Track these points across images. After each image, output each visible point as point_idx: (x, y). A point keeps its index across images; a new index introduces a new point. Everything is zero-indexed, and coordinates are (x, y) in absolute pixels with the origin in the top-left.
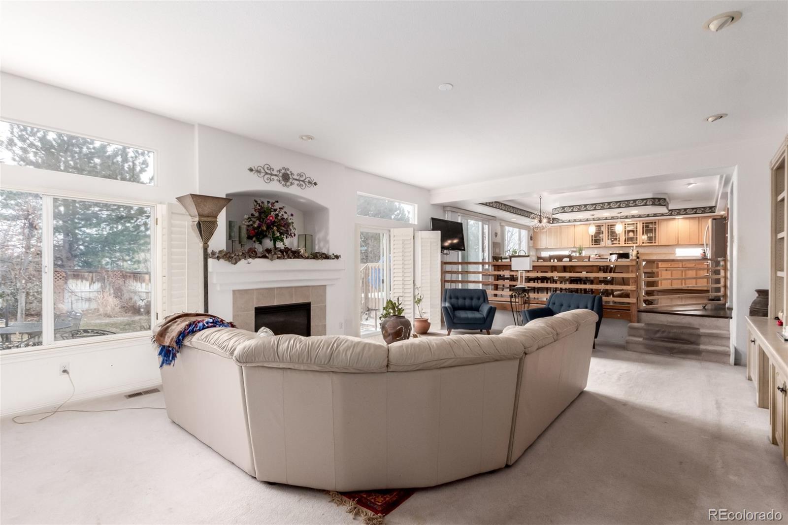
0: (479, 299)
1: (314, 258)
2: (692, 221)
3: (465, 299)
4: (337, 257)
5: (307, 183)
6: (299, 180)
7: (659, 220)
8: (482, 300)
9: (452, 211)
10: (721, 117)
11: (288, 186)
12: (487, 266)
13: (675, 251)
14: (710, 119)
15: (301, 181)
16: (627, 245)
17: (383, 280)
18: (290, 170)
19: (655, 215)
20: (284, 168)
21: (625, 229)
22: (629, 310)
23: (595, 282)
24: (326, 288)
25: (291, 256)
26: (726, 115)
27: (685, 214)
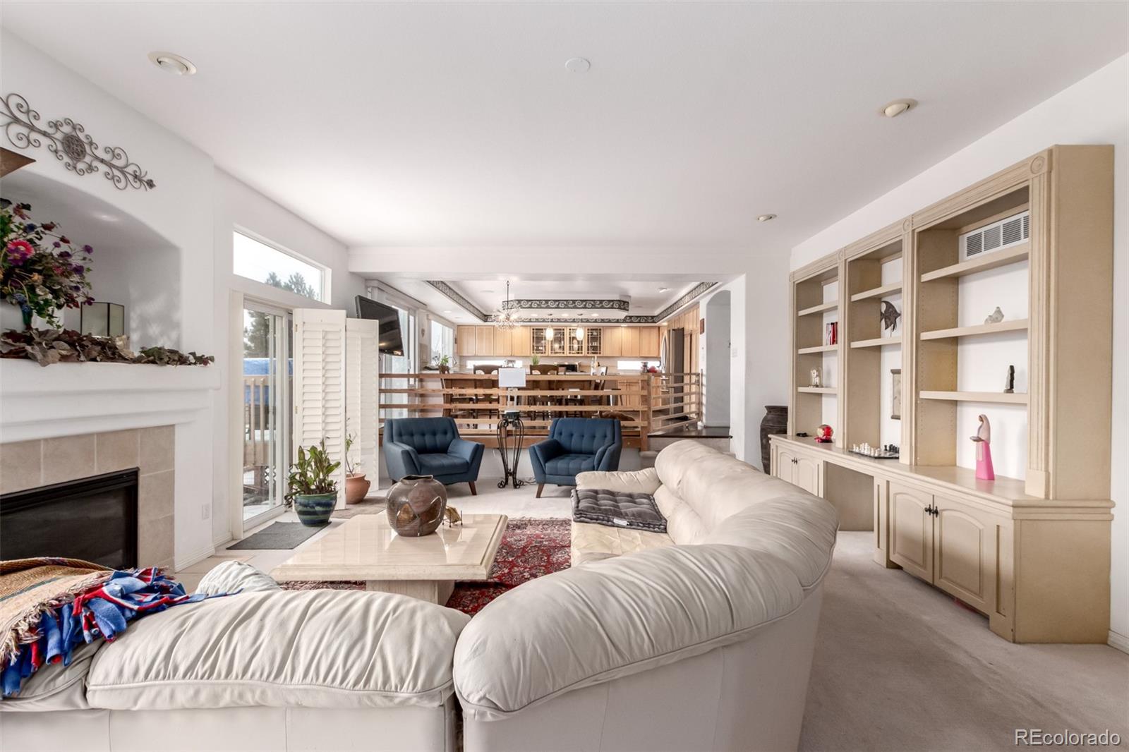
0: (445, 433)
1: (153, 362)
2: (634, 330)
3: (423, 435)
4: (203, 360)
5: (130, 178)
6: (111, 166)
7: (603, 327)
8: (449, 435)
9: (379, 288)
10: (771, 218)
11: (81, 172)
12: (412, 380)
13: (617, 363)
14: (762, 219)
15: (117, 168)
16: (571, 355)
17: (274, 408)
18: (87, 132)
19: (603, 321)
20: (68, 122)
21: (570, 335)
22: (639, 436)
23: (586, 401)
24: (174, 431)
25: (94, 354)
26: (776, 216)
27: (630, 322)
